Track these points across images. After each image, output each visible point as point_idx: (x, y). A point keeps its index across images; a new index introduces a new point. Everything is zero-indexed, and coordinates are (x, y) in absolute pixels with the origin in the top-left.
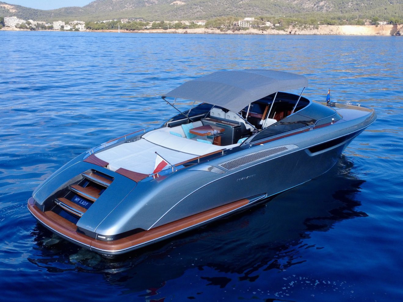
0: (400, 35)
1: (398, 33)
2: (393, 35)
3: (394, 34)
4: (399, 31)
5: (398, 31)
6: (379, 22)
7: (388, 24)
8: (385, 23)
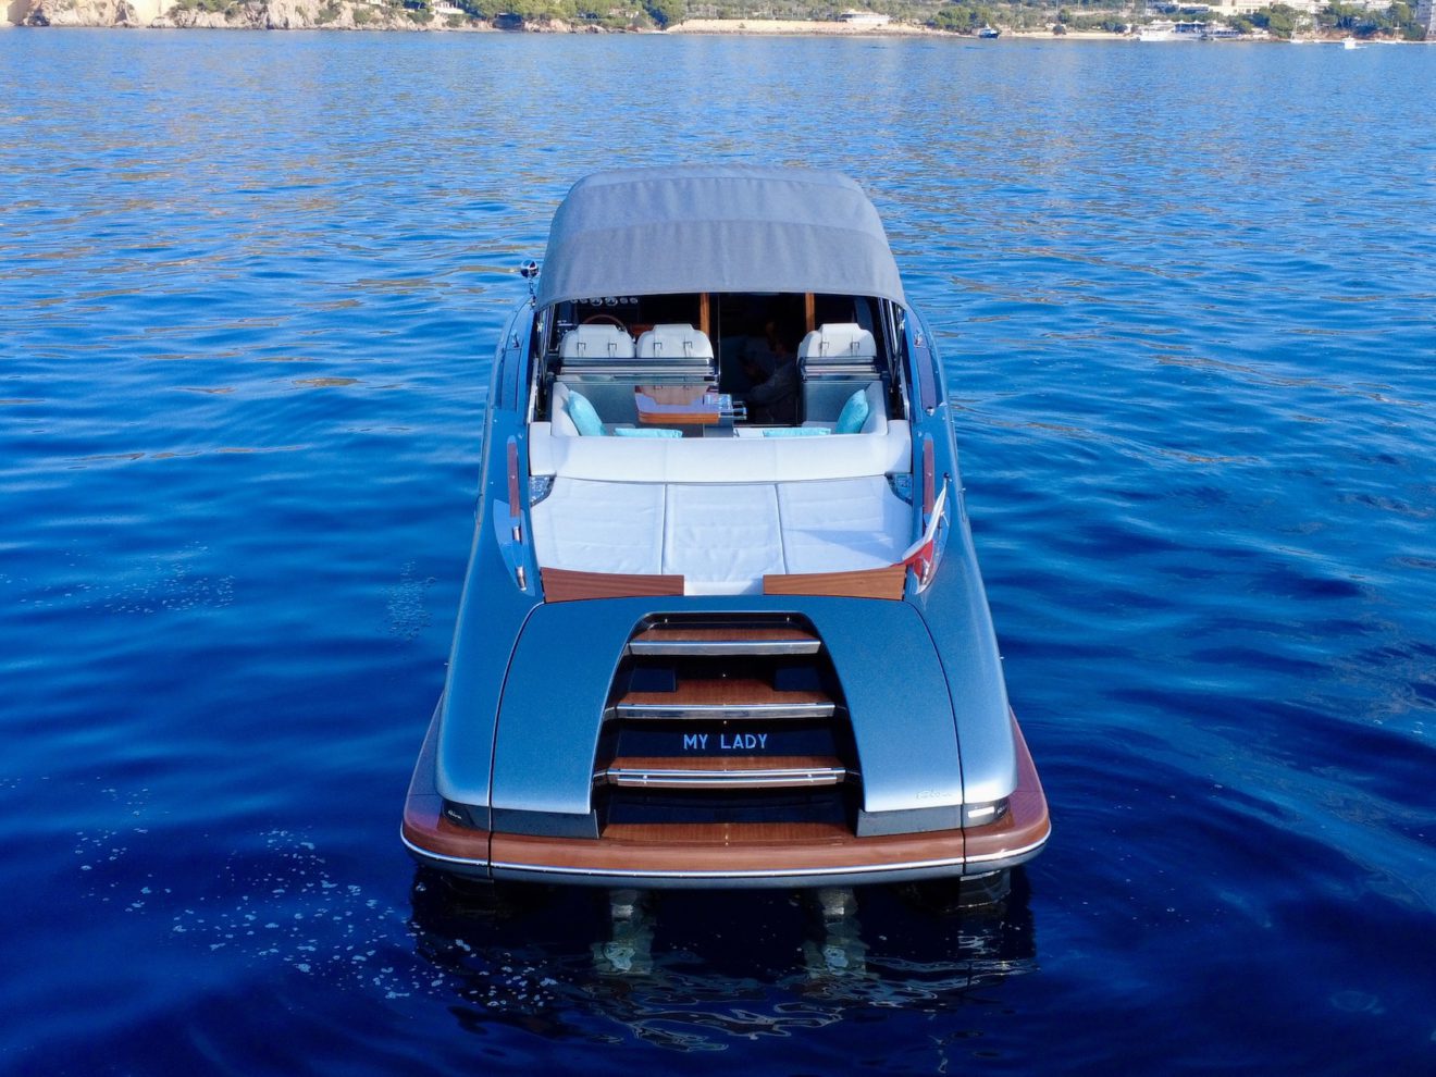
0: (46, 23)
1: (38, 18)
2: (20, 25)
3: (26, 21)
4: (40, 10)
5: (35, 7)
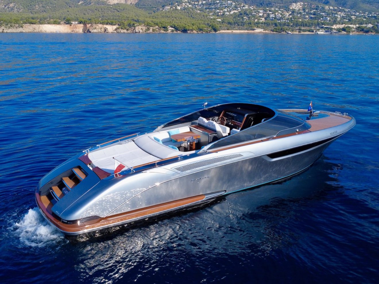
1: (88, 31)
2: (85, 32)
6: (72, 22)
7: (79, 23)
8: (76, 23)
